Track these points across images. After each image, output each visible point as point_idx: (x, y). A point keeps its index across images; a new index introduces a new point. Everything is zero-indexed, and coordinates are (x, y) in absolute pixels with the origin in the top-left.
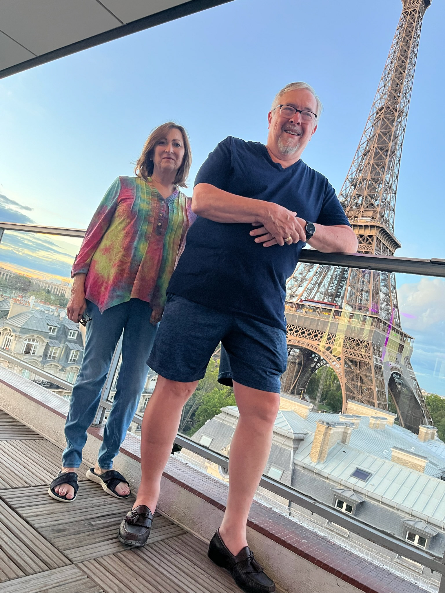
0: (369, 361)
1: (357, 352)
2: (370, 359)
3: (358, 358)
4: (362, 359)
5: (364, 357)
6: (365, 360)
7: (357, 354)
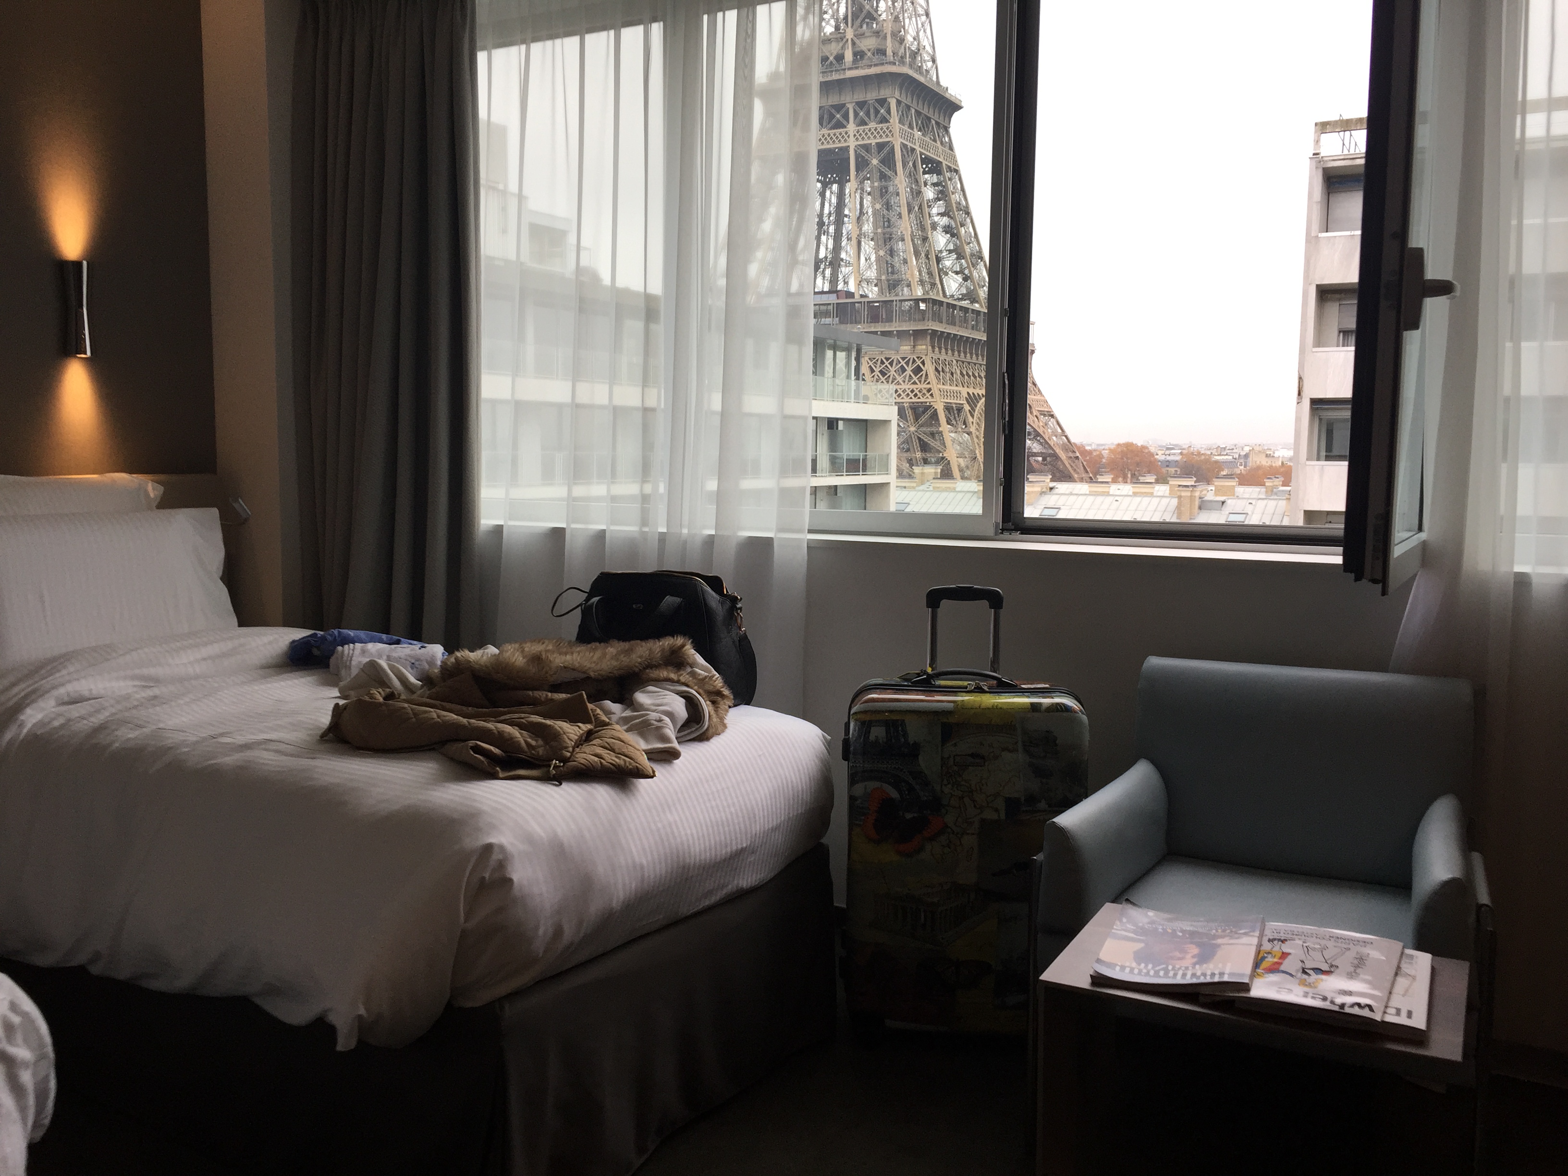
0: (930, 399)
1: (904, 386)
2: (932, 395)
3: (907, 400)
4: (915, 400)
5: (919, 395)
6: (922, 400)
7: (904, 391)
